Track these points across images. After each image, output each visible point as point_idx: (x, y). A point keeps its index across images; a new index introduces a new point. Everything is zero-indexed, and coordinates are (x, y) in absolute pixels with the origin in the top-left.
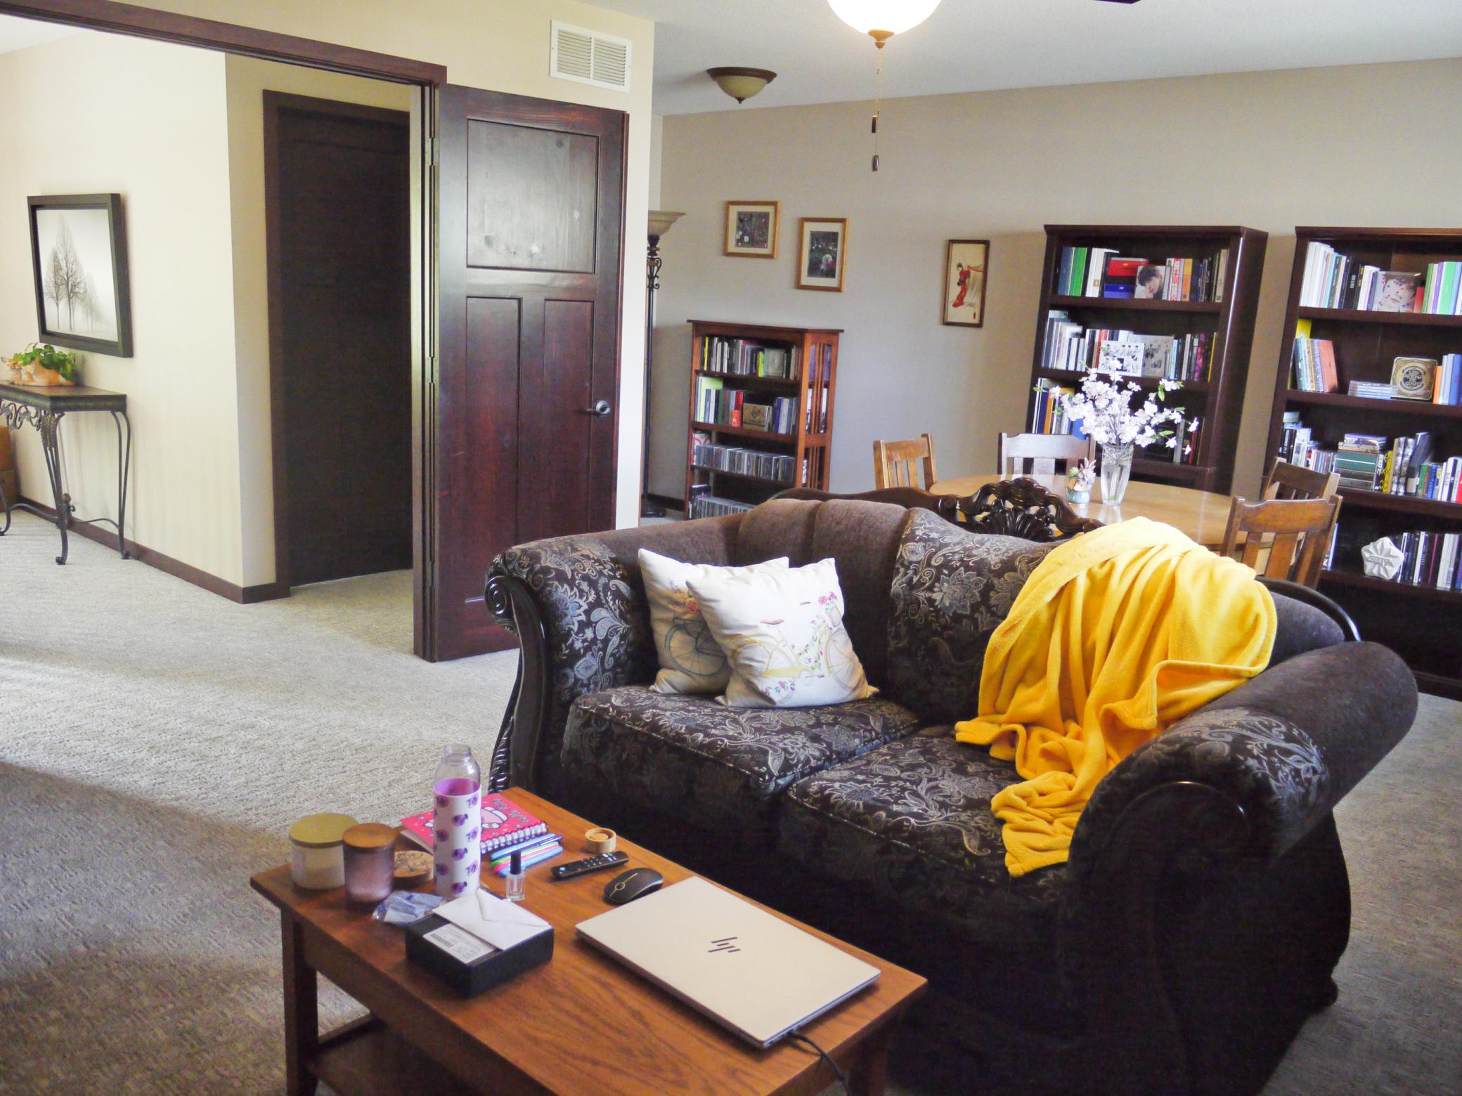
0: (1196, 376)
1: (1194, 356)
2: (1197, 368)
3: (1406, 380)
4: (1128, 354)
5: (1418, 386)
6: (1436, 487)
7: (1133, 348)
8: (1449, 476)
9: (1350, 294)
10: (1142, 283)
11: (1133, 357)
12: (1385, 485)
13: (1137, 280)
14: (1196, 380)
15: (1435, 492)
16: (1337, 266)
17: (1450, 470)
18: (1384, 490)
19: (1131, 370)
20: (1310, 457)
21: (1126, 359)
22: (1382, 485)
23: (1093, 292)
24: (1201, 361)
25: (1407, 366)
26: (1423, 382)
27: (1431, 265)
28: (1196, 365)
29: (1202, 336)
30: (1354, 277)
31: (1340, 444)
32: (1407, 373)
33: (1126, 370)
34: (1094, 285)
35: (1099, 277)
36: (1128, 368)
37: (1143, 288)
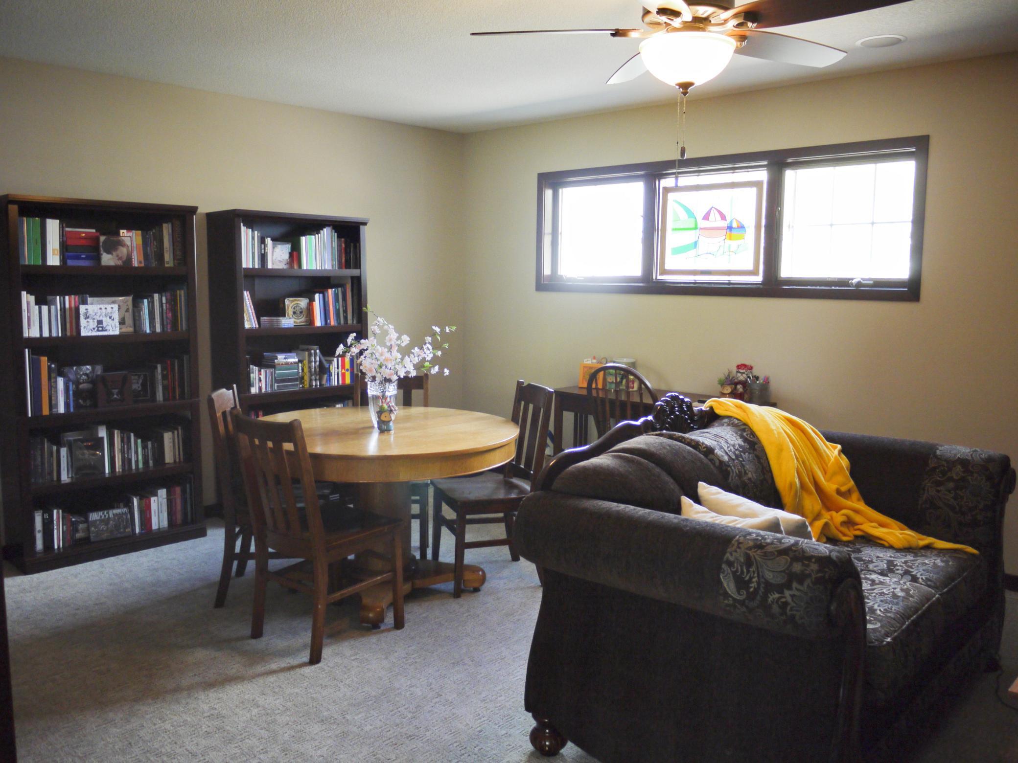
0: (169, 327)
1: (165, 311)
2: (169, 321)
3: (294, 313)
4: (106, 316)
5: (302, 316)
6: (332, 378)
7: (109, 310)
8: (336, 369)
9: (263, 258)
10: (109, 252)
11: (110, 318)
12: (305, 383)
13: (101, 249)
14: (169, 330)
15: (331, 381)
16: (253, 238)
17: (336, 366)
18: (305, 386)
19: (111, 328)
20: (261, 374)
21: (104, 319)
22: (303, 383)
23: (54, 260)
24: (170, 315)
25: (293, 304)
26: (304, 313)
27: (301, 237)
28: (167, 318)
29: (168, 294)
30: (263, 246)
31: (276, 361)
32: (294, 308)
33: (106, 330)
34: (54, 254)
35: (57, 246)
36: (108, 328)
37: (109, 256)
